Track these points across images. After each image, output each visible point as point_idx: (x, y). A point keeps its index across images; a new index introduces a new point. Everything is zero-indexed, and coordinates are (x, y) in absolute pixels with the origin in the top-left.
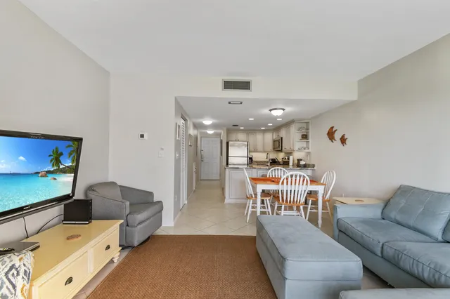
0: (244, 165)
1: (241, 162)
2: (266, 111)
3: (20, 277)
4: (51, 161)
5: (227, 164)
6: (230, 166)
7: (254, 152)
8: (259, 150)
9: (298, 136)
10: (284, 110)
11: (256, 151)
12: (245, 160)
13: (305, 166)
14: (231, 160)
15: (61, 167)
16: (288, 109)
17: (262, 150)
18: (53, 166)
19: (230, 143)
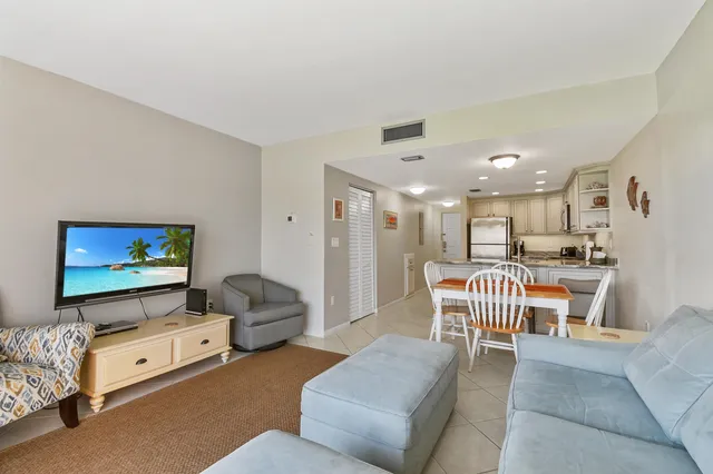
0: (501, 258)
1: (493, 254)
2: (484, 162)
3: (71, 340)
4: (131, 253)
5: (469, 256)
6: (473, 260)
7: (525, 235)
8: (535, 231)
9: (588, 201)
10: (517, 157)
11: (530, 233)
12: (502, 251)
13: (605, 261)
14: (474, 250)
15: (147, 259)
16: (525, 155)
17: (542, 230)
18: (134, 258)
19: (474, 220)
